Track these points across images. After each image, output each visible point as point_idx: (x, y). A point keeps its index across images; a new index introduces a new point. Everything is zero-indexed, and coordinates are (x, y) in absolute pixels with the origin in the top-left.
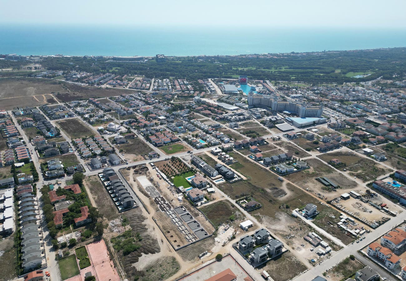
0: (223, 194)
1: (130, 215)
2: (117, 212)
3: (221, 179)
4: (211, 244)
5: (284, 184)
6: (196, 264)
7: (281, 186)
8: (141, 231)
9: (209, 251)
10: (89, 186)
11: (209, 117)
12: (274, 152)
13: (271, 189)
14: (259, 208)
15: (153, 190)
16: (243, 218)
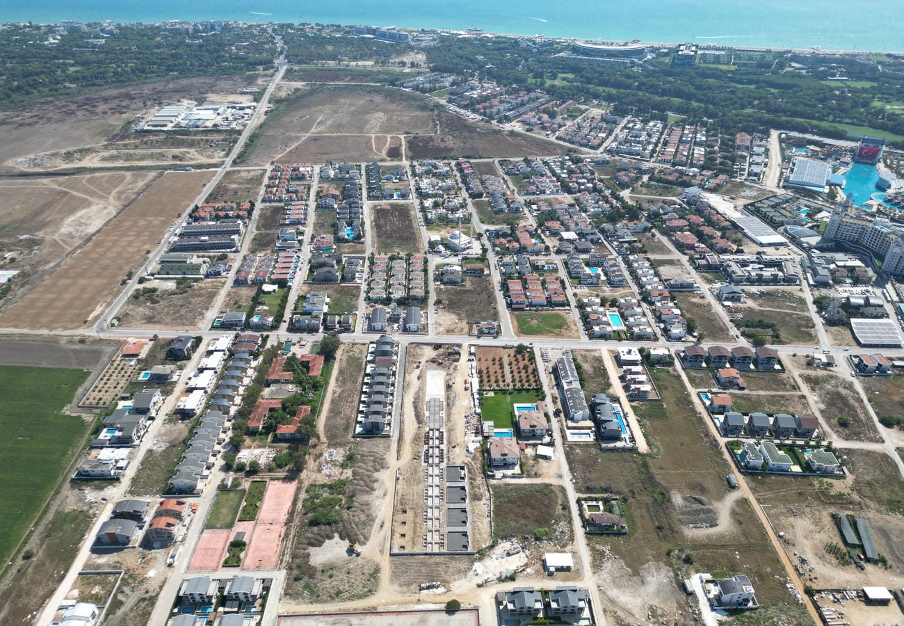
0: (565, 468)
1: (365, 449)
2: (350, 435)
3: (589, 431)
4: (460, 571)
5: (732, 497)
6: (407, 598)
7: (720, 497)
8: (361, 490)
9: (445, 583)
10: (340, 365)
11: (685, 254)
12: (779, 401)
13: (685, 499)
14: (619, 534)
15: (437, 409)
16: (564, 542)
